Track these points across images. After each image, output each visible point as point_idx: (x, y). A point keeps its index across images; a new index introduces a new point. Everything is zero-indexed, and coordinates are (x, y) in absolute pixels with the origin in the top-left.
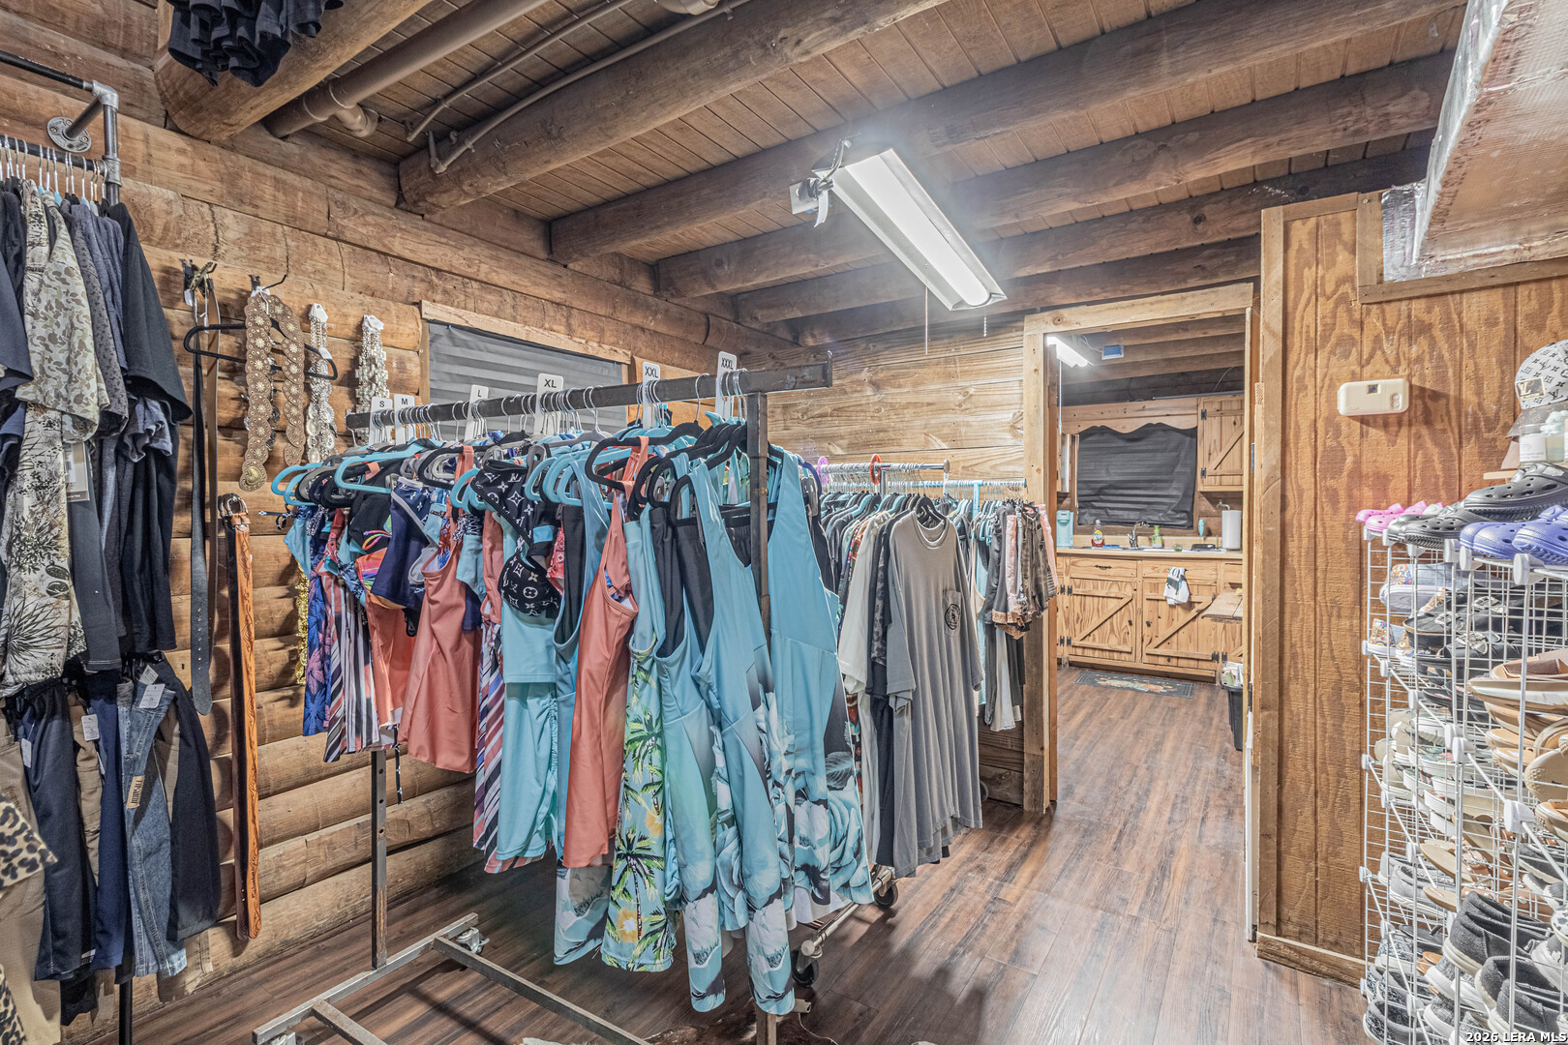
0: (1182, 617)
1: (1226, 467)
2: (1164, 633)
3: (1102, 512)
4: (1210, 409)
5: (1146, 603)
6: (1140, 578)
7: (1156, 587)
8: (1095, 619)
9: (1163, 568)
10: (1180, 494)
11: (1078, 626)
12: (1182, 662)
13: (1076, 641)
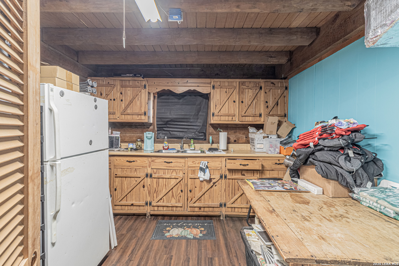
0: (206, 186)
1: (222, 112)
2: (198, 195)
3: (168, 132)
4: (217, 85)
5: (189, 180)
6: (186, 167)
7: (194, 172)
8: (164, 190)
9: (197, 162)
10: (201, 124)
11: (155, 195)
12: (206, 209)
13: (154, 204)
